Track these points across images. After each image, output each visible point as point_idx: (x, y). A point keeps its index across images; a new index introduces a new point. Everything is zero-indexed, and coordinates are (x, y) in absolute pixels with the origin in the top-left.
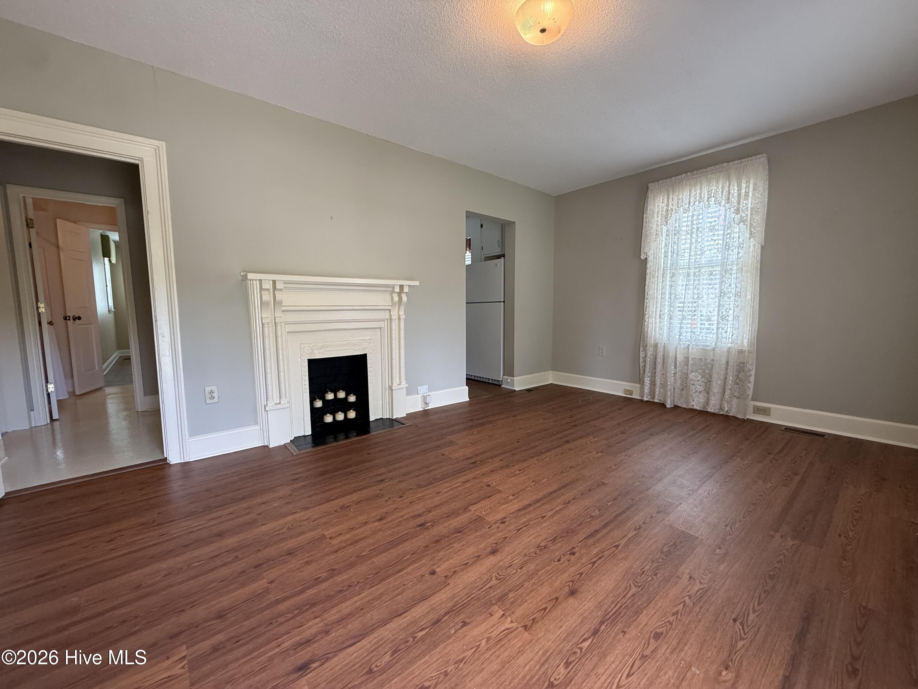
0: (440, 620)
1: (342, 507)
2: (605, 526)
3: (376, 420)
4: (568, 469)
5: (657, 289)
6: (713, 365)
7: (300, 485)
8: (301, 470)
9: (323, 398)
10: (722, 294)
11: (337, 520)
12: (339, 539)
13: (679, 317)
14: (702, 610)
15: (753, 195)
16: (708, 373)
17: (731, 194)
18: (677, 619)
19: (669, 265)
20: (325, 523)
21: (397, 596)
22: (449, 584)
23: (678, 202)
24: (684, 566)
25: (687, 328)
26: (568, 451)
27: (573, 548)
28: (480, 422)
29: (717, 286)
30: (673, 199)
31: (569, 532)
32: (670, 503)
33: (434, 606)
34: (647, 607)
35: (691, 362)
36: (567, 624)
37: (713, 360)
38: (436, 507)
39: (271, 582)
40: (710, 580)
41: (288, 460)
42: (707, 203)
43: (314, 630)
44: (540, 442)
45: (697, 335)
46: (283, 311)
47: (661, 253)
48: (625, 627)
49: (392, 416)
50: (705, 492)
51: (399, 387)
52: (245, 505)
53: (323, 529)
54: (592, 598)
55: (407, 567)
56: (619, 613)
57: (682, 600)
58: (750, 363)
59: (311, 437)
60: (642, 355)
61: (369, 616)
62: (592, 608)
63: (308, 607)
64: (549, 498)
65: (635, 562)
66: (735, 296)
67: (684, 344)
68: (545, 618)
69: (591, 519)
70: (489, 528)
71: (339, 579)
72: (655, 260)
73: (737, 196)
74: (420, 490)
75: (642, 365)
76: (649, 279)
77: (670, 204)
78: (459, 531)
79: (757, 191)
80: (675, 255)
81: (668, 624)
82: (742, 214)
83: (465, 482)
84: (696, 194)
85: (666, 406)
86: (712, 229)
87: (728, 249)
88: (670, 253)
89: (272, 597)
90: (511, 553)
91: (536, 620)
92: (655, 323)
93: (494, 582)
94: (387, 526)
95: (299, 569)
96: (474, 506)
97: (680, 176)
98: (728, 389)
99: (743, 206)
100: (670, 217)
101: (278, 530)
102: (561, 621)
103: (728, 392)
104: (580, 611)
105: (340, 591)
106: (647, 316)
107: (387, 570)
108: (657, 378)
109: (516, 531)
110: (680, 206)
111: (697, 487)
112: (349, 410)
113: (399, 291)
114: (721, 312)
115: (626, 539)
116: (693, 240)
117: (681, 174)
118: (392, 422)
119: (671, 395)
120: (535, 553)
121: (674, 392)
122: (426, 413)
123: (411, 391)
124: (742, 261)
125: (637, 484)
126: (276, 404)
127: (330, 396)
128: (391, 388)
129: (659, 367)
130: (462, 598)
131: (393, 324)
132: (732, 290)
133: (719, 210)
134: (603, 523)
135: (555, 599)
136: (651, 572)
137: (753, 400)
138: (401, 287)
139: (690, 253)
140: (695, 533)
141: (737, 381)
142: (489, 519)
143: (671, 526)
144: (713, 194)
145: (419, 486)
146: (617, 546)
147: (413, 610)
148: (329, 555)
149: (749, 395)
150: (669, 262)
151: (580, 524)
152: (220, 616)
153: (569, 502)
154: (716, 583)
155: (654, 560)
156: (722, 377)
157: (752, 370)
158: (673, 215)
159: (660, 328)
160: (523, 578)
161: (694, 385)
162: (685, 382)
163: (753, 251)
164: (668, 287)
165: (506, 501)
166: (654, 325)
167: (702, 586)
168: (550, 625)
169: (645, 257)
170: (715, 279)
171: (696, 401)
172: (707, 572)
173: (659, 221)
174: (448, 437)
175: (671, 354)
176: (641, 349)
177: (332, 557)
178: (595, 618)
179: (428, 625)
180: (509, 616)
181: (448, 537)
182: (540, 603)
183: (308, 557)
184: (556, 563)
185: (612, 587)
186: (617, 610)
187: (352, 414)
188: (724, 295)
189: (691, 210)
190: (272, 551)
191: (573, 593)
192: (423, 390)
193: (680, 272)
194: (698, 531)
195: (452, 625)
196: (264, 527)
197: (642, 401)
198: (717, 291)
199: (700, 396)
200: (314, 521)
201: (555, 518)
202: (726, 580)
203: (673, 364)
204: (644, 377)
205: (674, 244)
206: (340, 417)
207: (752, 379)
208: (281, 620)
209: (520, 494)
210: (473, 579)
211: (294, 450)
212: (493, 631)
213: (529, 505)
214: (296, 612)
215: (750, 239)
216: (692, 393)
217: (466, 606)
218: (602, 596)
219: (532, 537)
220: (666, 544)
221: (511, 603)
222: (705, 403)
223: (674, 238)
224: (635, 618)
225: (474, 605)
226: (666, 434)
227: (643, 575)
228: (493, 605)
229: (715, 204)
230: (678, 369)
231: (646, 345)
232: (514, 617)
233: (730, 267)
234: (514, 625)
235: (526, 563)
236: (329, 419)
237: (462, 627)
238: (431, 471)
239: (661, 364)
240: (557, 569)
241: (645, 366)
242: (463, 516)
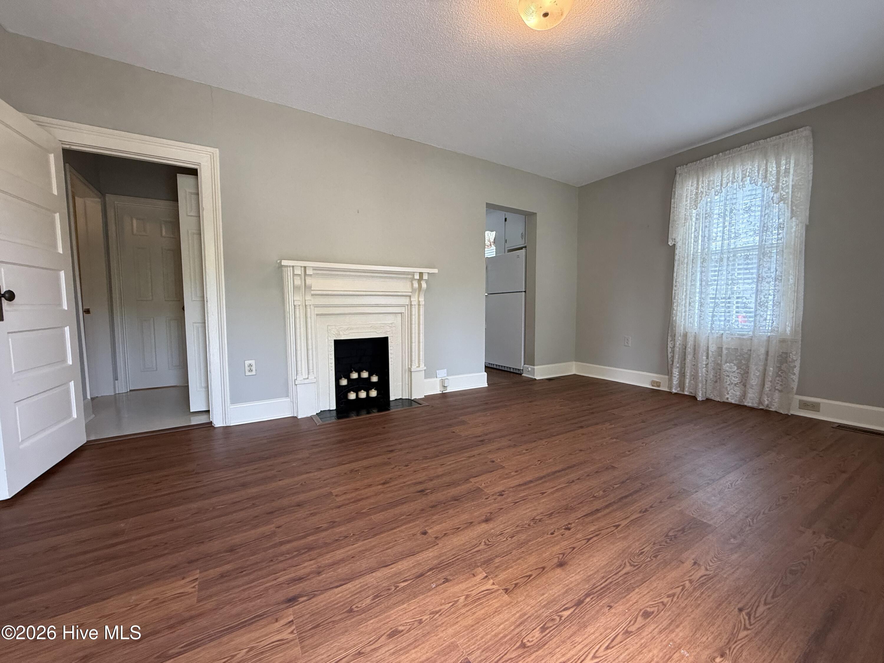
0: (424, 575)
1: (351, 471)
2: (607, 507)
3: (396, 400)
4: (578, 452)
5: (687, 275)
6: (750, 355)
7: (317, 450)
8: (322, 437)
9: (348, 377)
10: (760, 279)
11: (344, 481)
12: (344, 497)
13: (711, 305)
14: (704, 595)
15: (795, 171)
16: (745, 364)
17: (769, 172)
18: (672, 601)
19: (699, 251)
20: (335, 483)
21: (387, 549)
22: (438, 544)
23: (708, 184)
24: (690, 551)
25: (721, 316)
26: (580, 435)
27: (569, 524)
28: (495, 405)
29: (755, 271)
30: (703, 181)
31: (568, 509)
32: (684, 490)
33: (421, 562)
34: (640, 586)
35: (725, 352)
36: (551, 592)
37: (751, 350)
38: (438, 477)
39: (279, 527)
40: (718, 567)
41: (312, 429)
42: (741, 184)
43: (307, 570)
44: (553, 426)
45: (732, 324)
46: (312, 295)
47: (691, 238)
48: (612, 602)
49: (411, 397)
50: (727, 482)
51: (418, 369)
52: (269, 463)
53: (331, 488)
54: (580, 571)
55: (401, 526)
56: (608, 589)
57: (682, 584)
58: (794, 353)
59: (335, 412)
60: (670, 345)
61: (358, 563)
62: (579, 581)
63: (306, 550)
64: (553, 476)
65: (634, 542)
66: (776, 281)
67: (717, 333)
68: (528, 585)
69: (594, 498)
70: (486, 499)
71: (338, 530)
72: (684, 246)
73: (775, 174)
74: (425, 461)
75: (670, 355)
76: (678, 265)
77: (700, 186)
78: (456, 499)
79: (799, 167)
80: (706, 240)
81: (661, 605)
82: (782, 192)
83: (470, 457)
84: (729, 174)
85: (696, 399)
86: (748, 210)
87: (767, 230)
88: (700, 237)
89: (277, 539)
90: (504, 523)
91: (519, 585)
92: (685, 312)
93: (482, 547)
94: (389, 489)
95: (304, 518)
96: (475, 478)
97: (711, 157)
98: (769, 381)
99: (783, 184)
100: (700, 200)
101: (292, 486)
102: (544, 588)
103: (768, 385)
104: (566, 582)
105: (337, 540)
106: (675, 304)
107: (383, 527)
108: (686, 369)
109: (513, 504)
110: (710, 189)
111: (718, 477)
112: (371, 389)
113: (418, 278)
114: (759, 298)
115: (628, 520)
116: (727, 224)
117: (712, 155)
118: (410, 402)
119: (702, 387)
120: (529, 525)
121: (706, 384)
122: (444, 396)
123: (429, 374)
124: (783, 243)
125: (651, 469)
126: (304, 379)
127: (355, 376)
128: (410, 371)
129: (689, 357)
130: (449, 557)
131: (413, 309)
132: (772, 274)
133: (756, 190)
134: (607, 503)
135: (541, 568)
136: (652, 554)
137: (798, 393)
138: (421, 274)
139: (723, 236)
140: (709, 520)
141: (780, 373)
142: (487, 491)
143: (681, 512)
144: (748, 174)
145: (426, 458)
146: (617, 526)
147: (400, 563)
148: (332, 509)
149: (793, 388)
150: (700, 247)
151: (581, 503)
152: (232, 550)
153: (573, 481)
154: (724, 571)
155: (657, 542)
156: (761, 368)
157: (796, 360)
158: (703, 199)
159: (690, 317)
160: (513, 546)
161: (728, 376)
162: (718, 374)
163: (795, 232)
164: (699, 274)
165: (508, 476)
166: (683, 314)
167: (708, 573)
168: (532, 591)
169: (674, 243)
170: (752, 264)
171: (730, 394)
172: (716, 559)
173: (689, 205)
174: (461, 418)
175: (703, 344)
176: (670, 339)
177: (334, 511)
178: (581, 590)
179: (411, 577)
180: (492, 578)
181: (444, 504)
182: (525, 571)
183: (315, 509)
184: (549, 536)
185: (605, 563)
186: (607, 585)
187: (374, 393)
188: (762, 279)
189: (724, 191)
190: (285, 502)
191: (561, 565)
192: (442, 373)
193: (712, 257)
194: (712, 519)
195: (434, 580)
196: (281, 482)
197: (670, 393)
198: (755, 276)
199: (736, 388)
200: (325, 480)
201: (555, 495)
202: (738, 569)
203: (705, 354)
204: (672, 368)
205: (705, 228)
206: (363, 395)
207: (797, 370)
208: (282, 558)
209: (523, 470)
210: (462, 542)
211: (318, 421)
212: (473, 590)
213: (531, 482)
214: (295, 553)
215: (791, 218)
216: (726, 385)
217: (451, 565)
218: (592, 570)
219: (528, 510)
220: (673, 529)
221: (496, 567)
222: (741, 397)
223: (705, 222)
224: (625, 595)
225: (459, 564)
226: (692, 425)
227: (641, 556)
228: (478, 567)
229: (750, 183)
230: (711, 359)
231: (675, 335)
232: (497, 580)
233: (769, 249)
234: (496, 587)
235: (518, 532)
236: (352, 396)
237: (444, 583)
238: (439, 446)
239: (692, 354)
240: (550, 541)
241: (673, 357)
242: (463, 487)
